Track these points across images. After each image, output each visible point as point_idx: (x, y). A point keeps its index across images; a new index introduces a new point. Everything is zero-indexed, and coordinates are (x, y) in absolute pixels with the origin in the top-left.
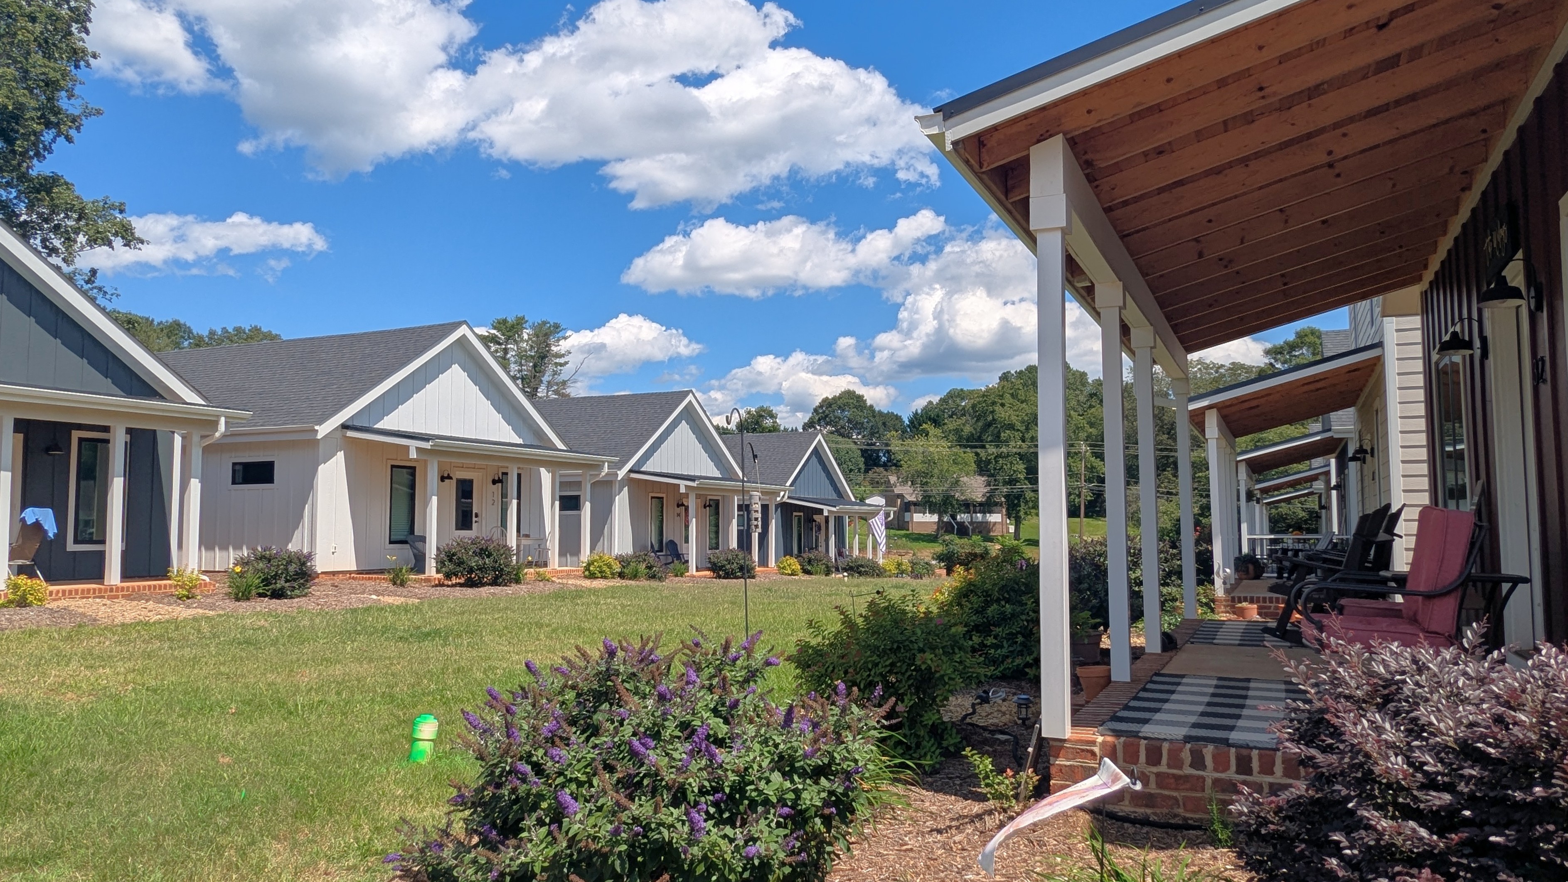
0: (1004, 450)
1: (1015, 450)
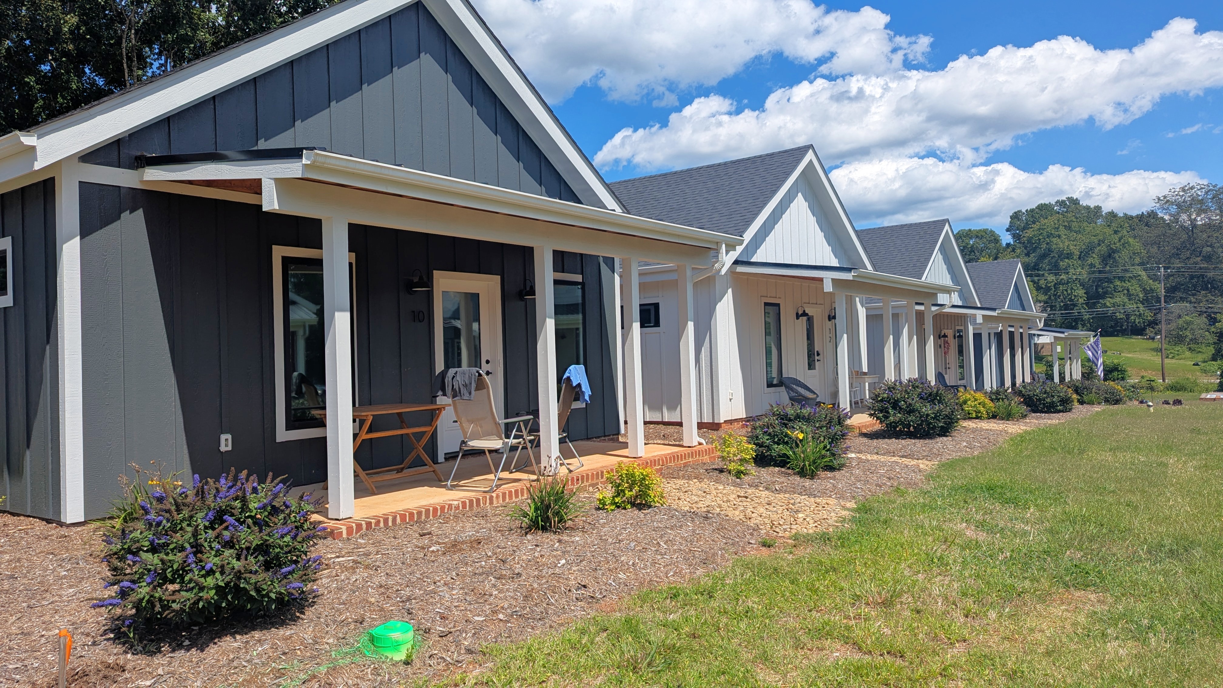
0: (1063, 277)
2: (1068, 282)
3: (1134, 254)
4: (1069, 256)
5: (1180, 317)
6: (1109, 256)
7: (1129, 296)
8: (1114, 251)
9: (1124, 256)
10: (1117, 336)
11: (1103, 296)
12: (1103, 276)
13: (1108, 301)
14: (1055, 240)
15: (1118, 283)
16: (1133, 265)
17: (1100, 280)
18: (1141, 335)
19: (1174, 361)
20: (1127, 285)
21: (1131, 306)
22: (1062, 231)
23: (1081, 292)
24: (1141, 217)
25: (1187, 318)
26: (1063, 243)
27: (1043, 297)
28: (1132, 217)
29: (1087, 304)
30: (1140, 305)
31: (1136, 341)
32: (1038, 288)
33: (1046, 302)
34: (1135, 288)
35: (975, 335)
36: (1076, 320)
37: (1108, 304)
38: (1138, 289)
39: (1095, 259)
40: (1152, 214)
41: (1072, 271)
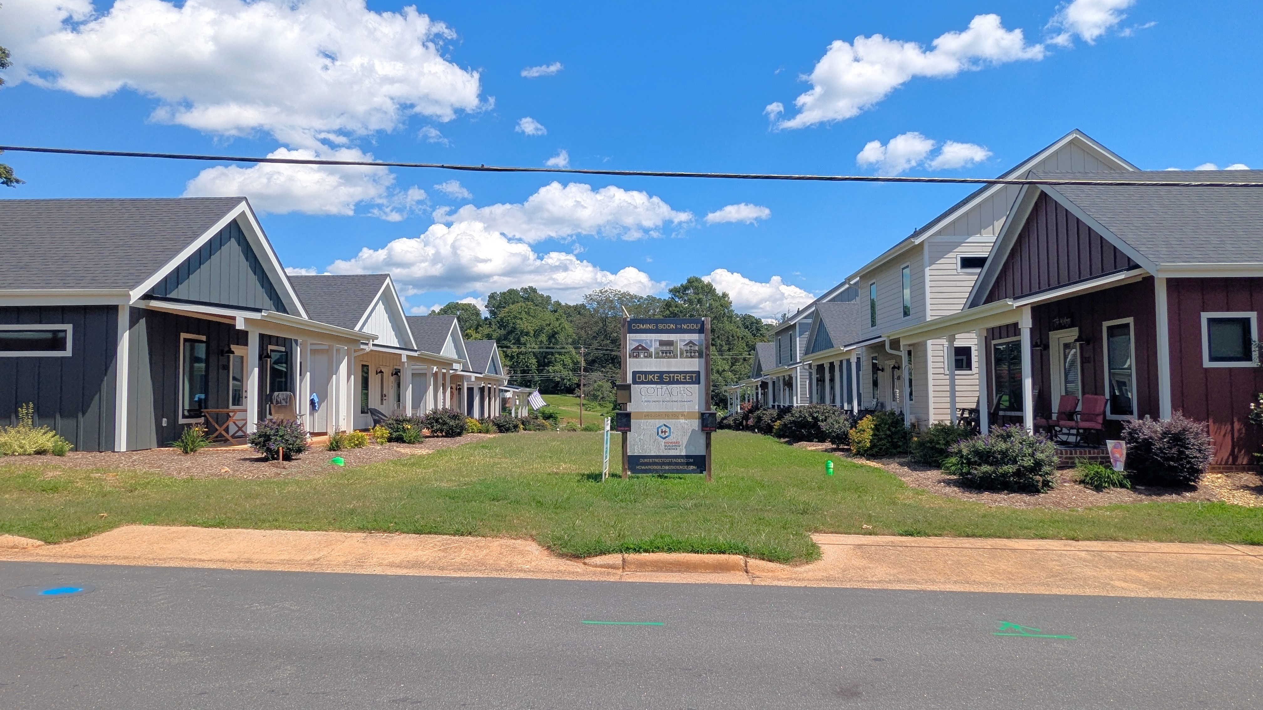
0: (523, 349)
1: (530, 350)
2: (526, 353)
3: (568, 336)
4: (527, 334)
5: (595, 382)
6: (553, 336)
7: (564, 365)
8: (556, 333)
9: (561, 337)
10: (557, 394)
11: (549, 364)
12: (548, 350)
13: (550, 369)
14: (518, 321)
15: (557, 356)
16: (567, 344)
17: (546, 353)
18: (572, 393)
19: (590, 413)
20: (563, 357)
21: (565, 373)
22: (524, 315)
23: (534, 361)
24: (576, 308)
25: (600, 383)
26: (523, 325)
27: (509, 363)
28: (570, 306)
29: (537, 370)
30: (570, 373)
31: (569, 398)
32: (506, 356)
33: (511, 367)
34: (568, 361)
35: (468, 389)
36: (530, 381)
37: (550, 371)
38: (570, 361)
39: (543, 338)
40: (583, 306)
41: (528, 345)
